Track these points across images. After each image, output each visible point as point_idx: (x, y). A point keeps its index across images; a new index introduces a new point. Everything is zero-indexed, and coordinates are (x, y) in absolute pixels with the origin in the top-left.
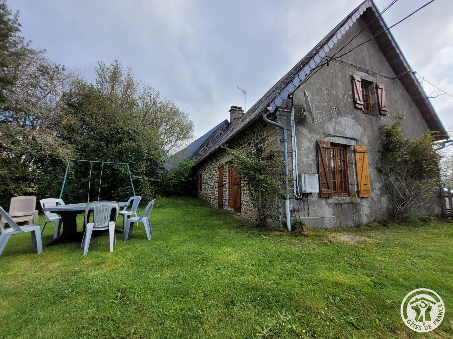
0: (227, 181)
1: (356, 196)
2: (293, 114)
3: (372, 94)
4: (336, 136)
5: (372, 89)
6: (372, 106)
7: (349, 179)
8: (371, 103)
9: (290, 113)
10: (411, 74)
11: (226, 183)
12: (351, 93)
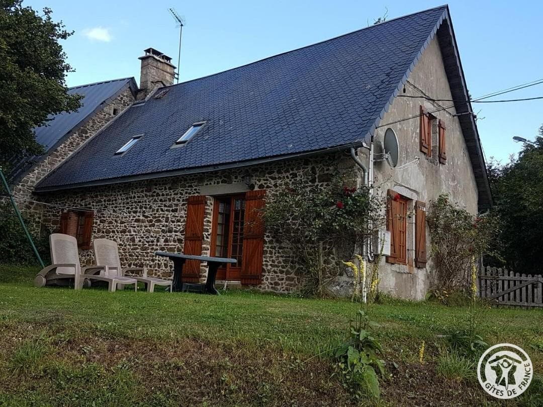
0: (210, 231)
1: (414, 266)
2: (372, 152)
3: (435, 133)
4: (403, 186)
5: (434, 126)
6: (432, 149)
7: (407, 244)
8: (432, 145)
9: (368, 150)
10: (471, 117)
11: (209, 235)
12: (418, 131)
